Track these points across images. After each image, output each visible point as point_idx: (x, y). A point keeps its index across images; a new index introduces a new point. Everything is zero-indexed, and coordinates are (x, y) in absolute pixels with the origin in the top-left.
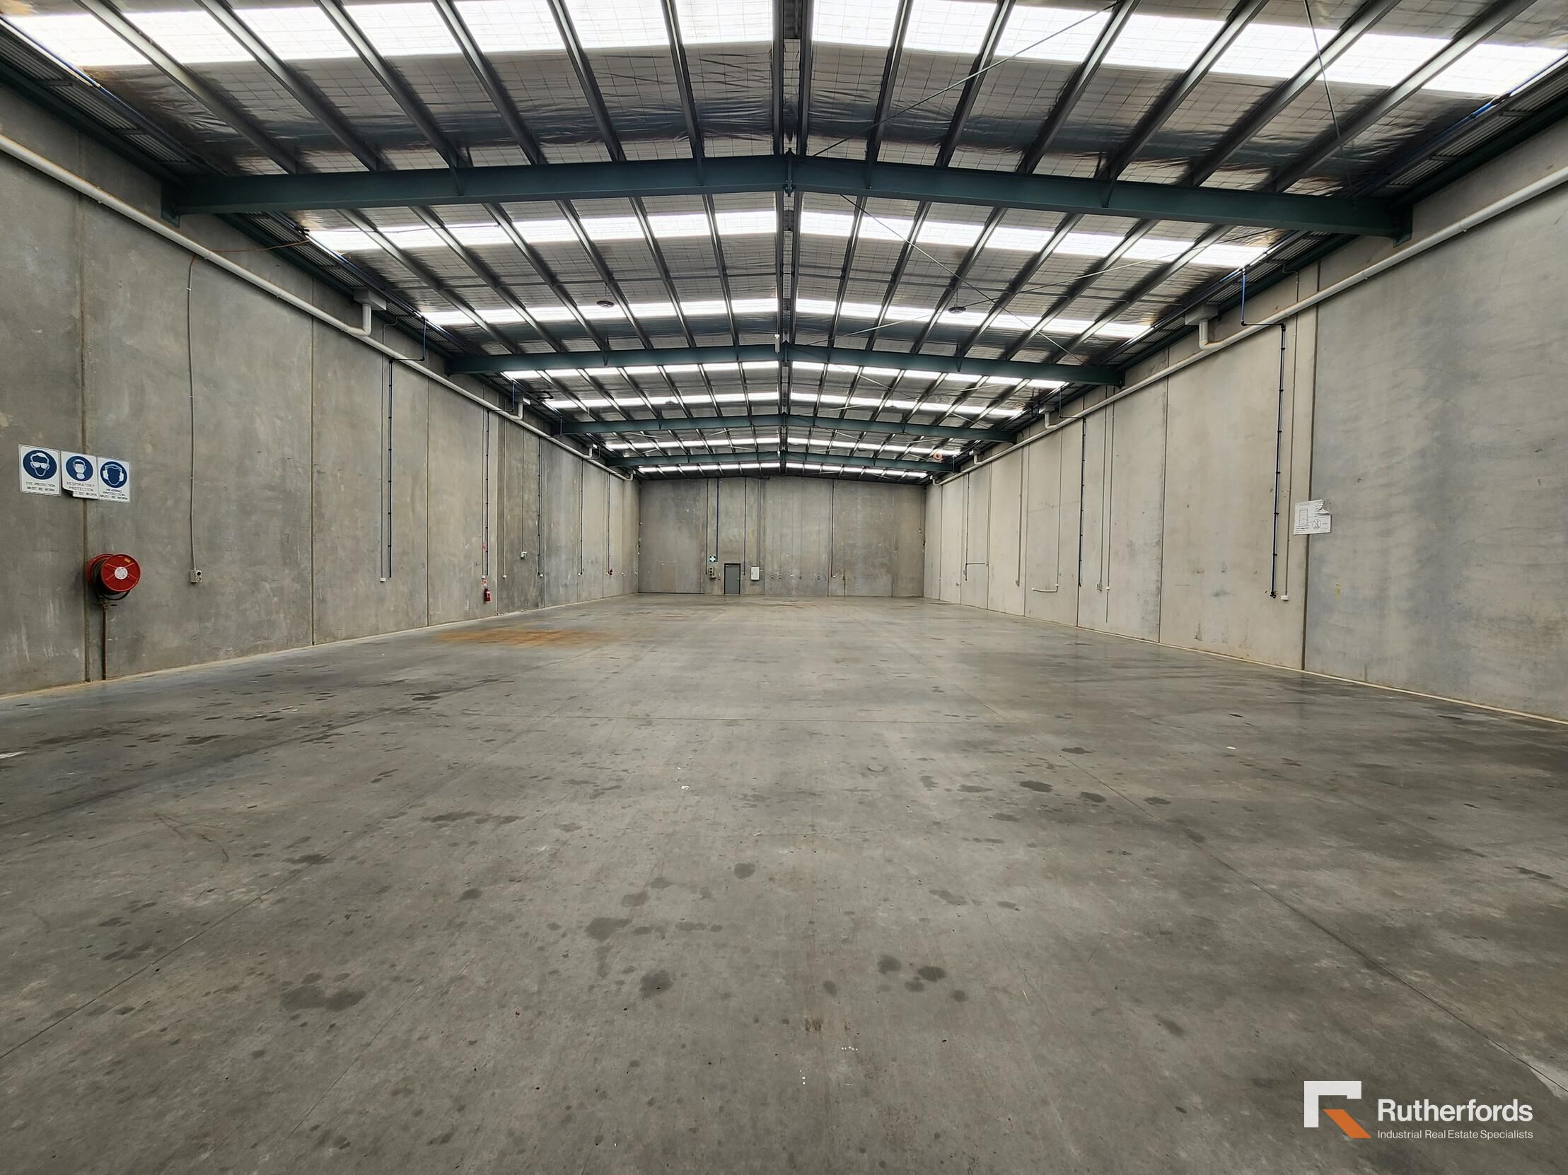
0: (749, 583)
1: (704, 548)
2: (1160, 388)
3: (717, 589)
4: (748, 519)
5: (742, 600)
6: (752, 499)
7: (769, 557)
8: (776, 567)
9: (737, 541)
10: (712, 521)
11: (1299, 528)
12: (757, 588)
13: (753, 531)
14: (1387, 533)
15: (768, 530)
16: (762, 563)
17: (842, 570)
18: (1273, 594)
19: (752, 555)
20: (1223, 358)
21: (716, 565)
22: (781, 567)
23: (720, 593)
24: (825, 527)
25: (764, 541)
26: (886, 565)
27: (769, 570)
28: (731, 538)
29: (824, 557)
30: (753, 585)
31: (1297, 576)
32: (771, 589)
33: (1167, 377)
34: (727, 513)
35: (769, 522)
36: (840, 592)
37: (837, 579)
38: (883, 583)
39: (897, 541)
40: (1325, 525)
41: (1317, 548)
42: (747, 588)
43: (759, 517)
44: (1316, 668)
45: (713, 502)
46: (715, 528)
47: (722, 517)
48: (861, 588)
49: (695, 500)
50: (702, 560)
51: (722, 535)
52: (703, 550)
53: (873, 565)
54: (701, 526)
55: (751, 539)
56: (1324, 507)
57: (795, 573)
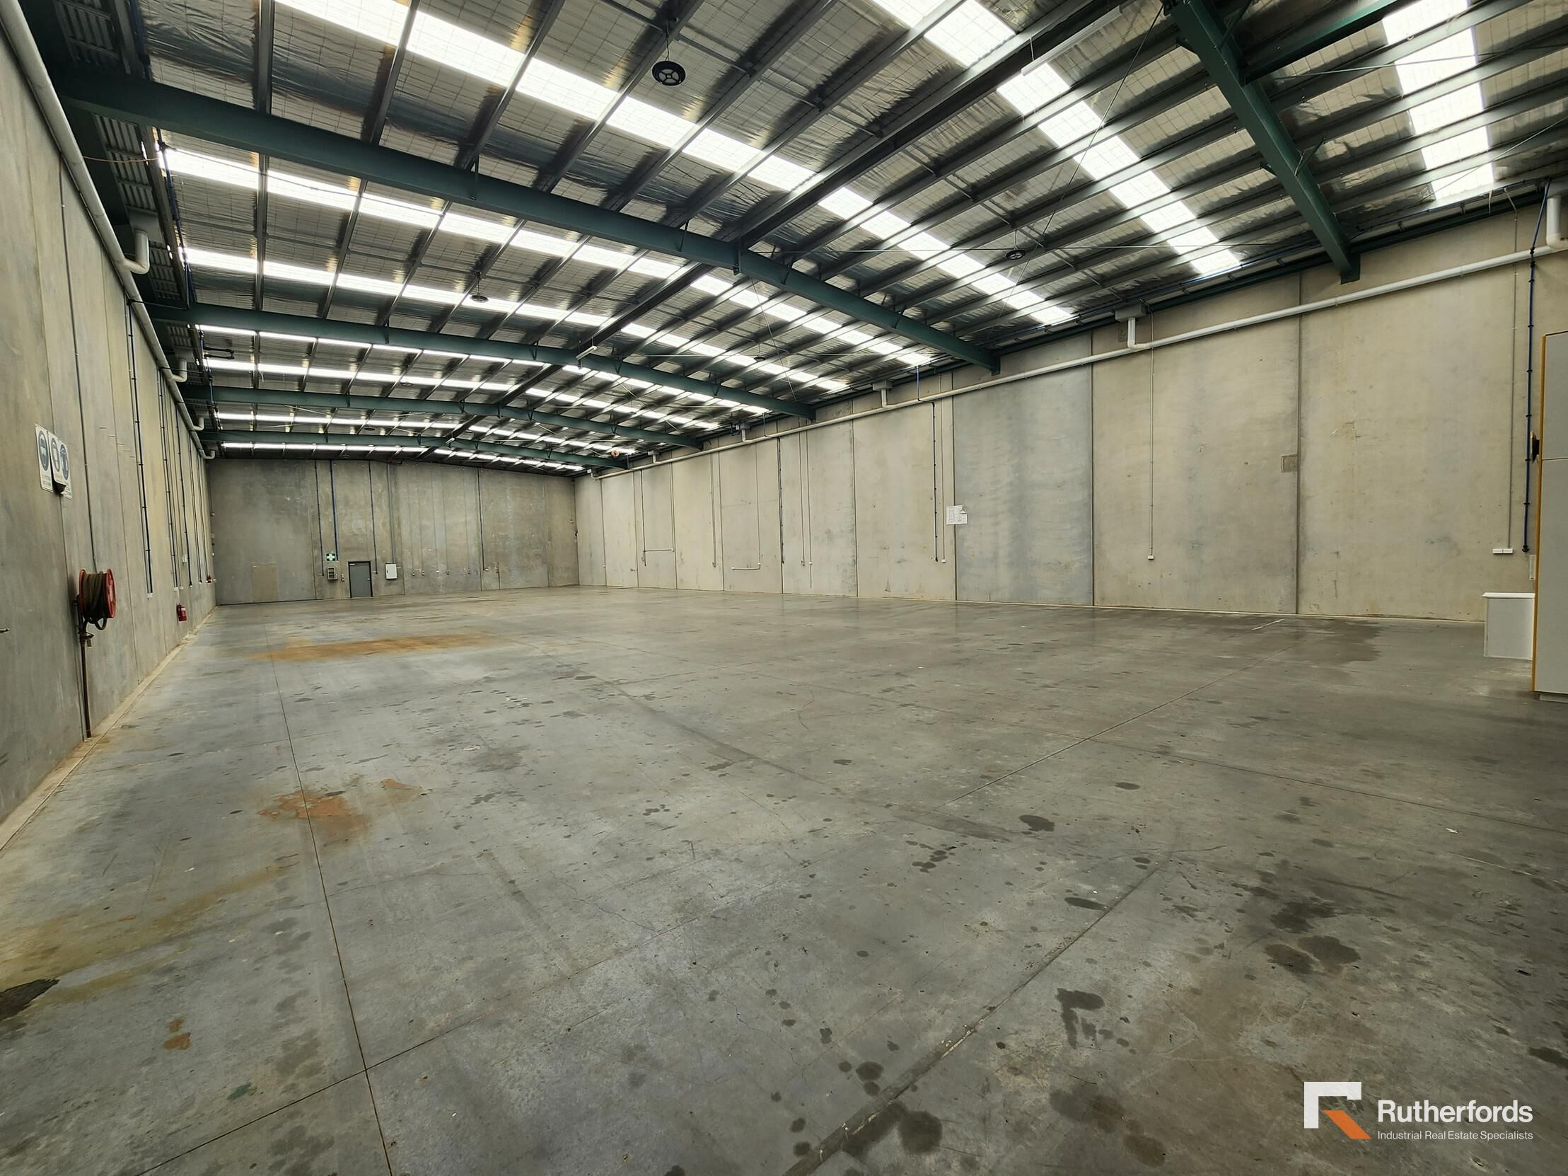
0: (383, 583)
1: (318, 544)
2: (847, 426)
3: (341, 592)
4: (376, 509)
5: (376, 603)
6: (379, 486)
7: (407, 553)
8: (417, 563)
9: (363, 535)
10: (327, 513)
11: (950, 521)
12: (395, 589)
13: (384, 524)
14: (997, 524)
15: (404, 522)
16: (399, 559)
17: (496, 563)
18: (937, 560)
19: (385, 549)
20: (894, 414)
21: (336, 565)
22: (423, 563)
23: (345, 597)
24: (472, 518)
25: (400, 534)
26: (541, 556)
27: (408, 566)
28: (356, 532)
29: (474, 551)
30: (390, 584)
31: (950, 549)
32: (413, 588)
33: (852, 420)
34: (347, 503)
35: (404, 512)
36: (495, 586)
37: (491, 572)
38: (539, 573)
39: (550, 532)
40: (964, 520)
41: (960, 532)
42: (382, 589)
43: (390, 507)
44: (963, 597)
45: (325, 488)
46: (331, 519)
47: (340, 508)
48: (517, 580)
49: (298, 486)
50: (315, 559)
51: (343, 529)
52: (315, 547)
53: (528, 557)
54: (309, 518)
55: (382, 533)
56: (963, 509)
57: (441, 568)
